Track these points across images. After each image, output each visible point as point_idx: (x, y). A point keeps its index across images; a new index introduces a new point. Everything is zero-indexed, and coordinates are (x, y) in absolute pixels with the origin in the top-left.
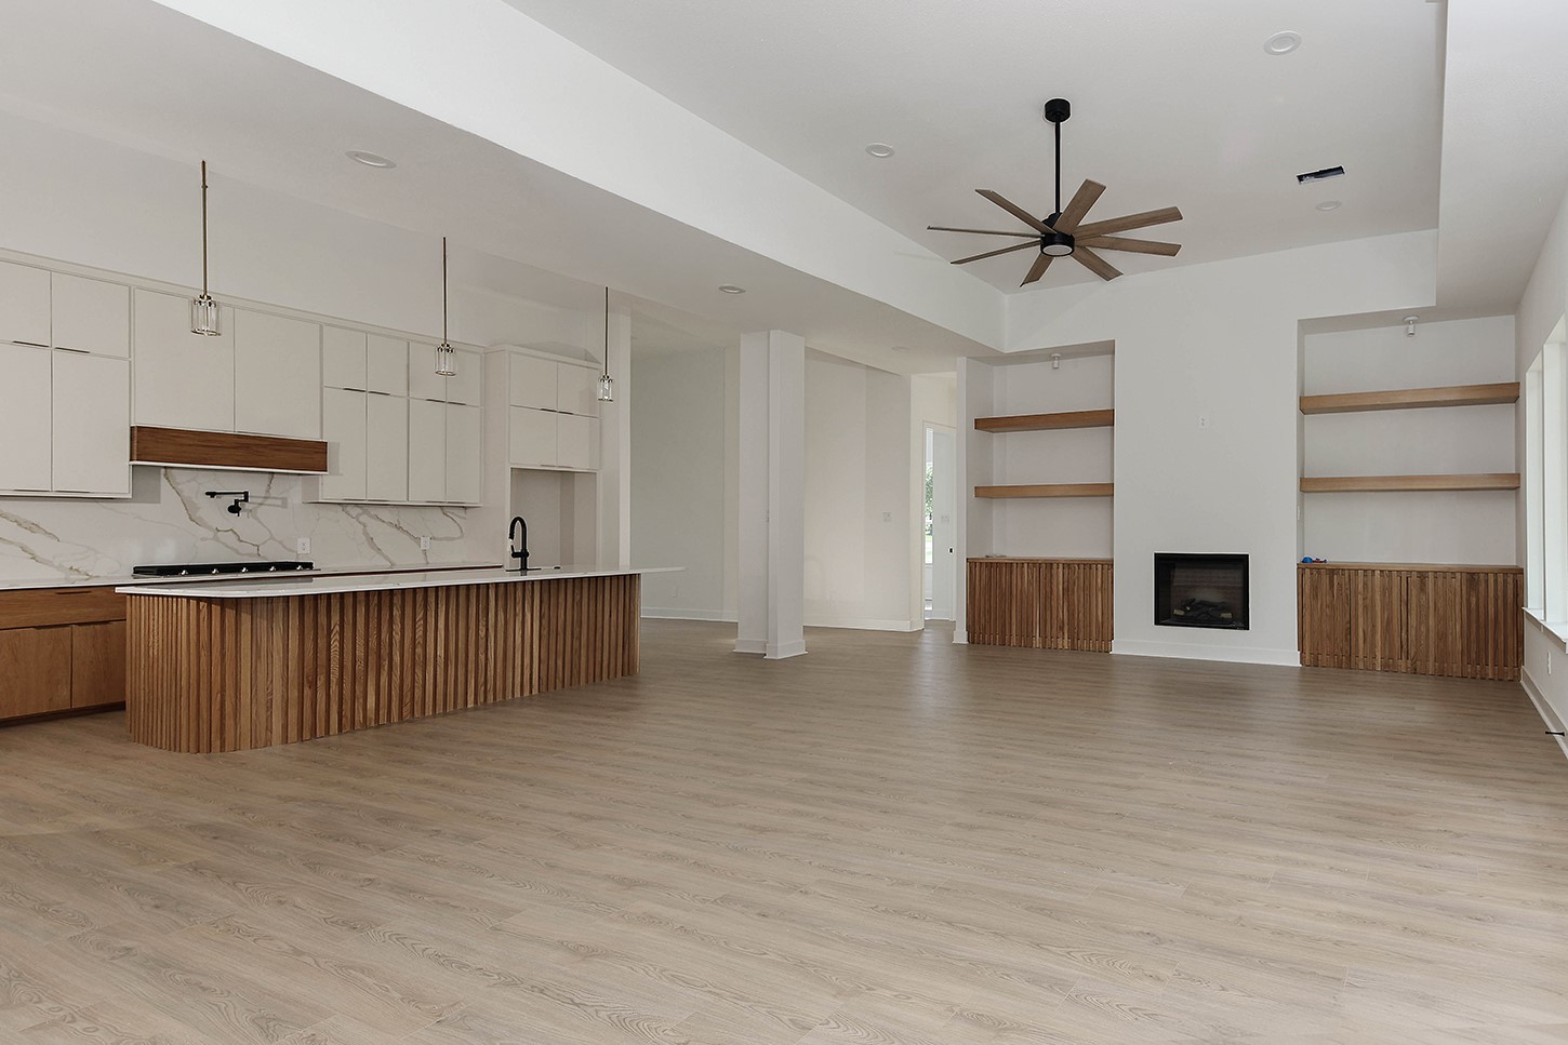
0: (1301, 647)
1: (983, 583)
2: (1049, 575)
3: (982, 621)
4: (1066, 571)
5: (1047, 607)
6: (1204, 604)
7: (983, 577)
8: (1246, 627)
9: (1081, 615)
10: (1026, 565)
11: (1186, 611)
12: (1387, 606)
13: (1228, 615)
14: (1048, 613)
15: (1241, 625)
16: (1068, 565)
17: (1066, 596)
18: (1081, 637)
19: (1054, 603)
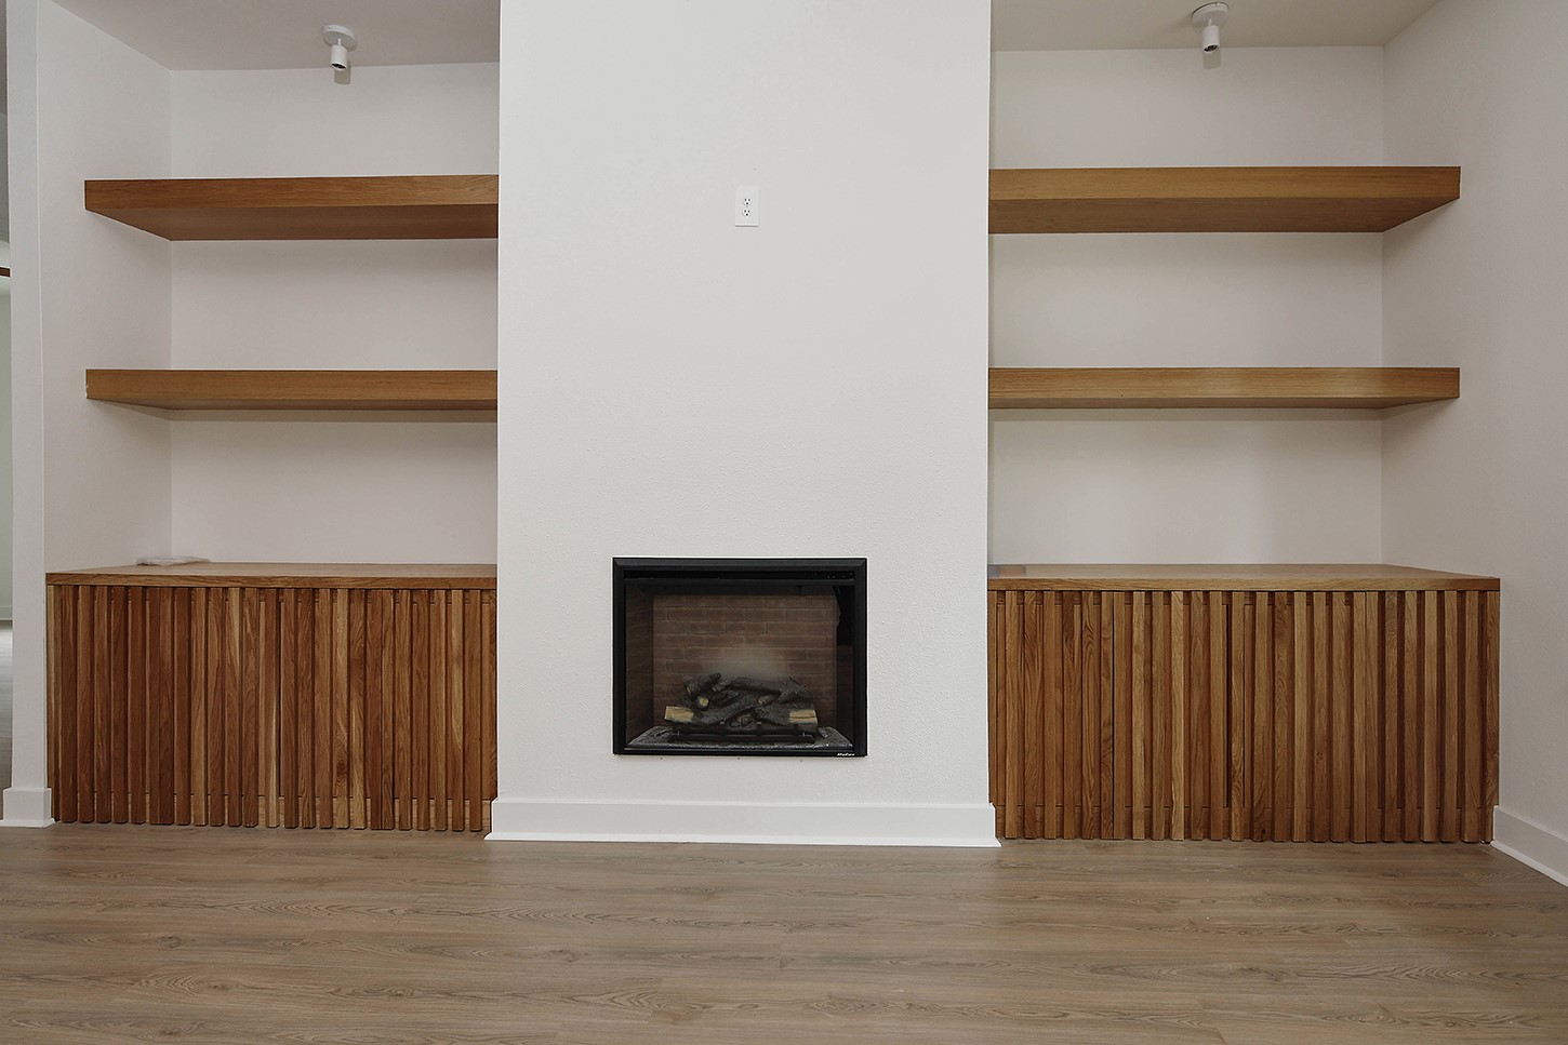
0: (997, 797)
1: (101, 646)
2: (304, 624)
3: (100, 756)
4: (359, 611)
5: (299, 715)
6: (742, 687)
7: (102, 631)
8: (858, 748)
9: (402, 735)
10: (235, 596)
11: (698, 710)
12: (1198, 679)
13: (805, 717)
14: (304, 729)
15: (845, 743)
16: (366, 593)
17: (357, 680)
18: (403, 792)
19: (321, 702)
